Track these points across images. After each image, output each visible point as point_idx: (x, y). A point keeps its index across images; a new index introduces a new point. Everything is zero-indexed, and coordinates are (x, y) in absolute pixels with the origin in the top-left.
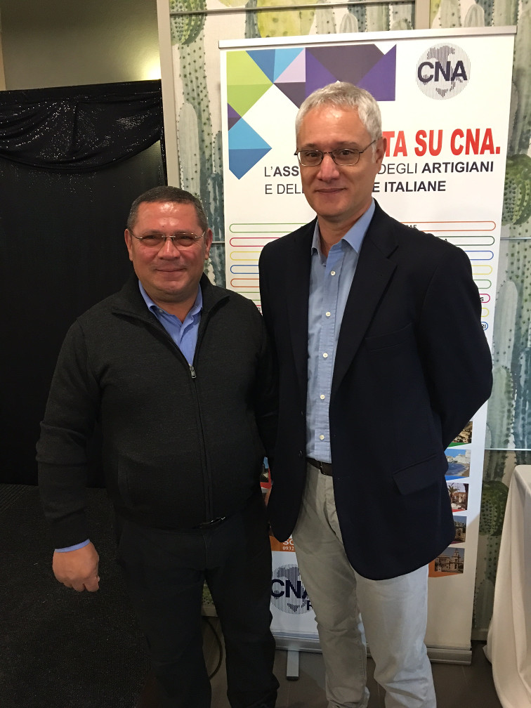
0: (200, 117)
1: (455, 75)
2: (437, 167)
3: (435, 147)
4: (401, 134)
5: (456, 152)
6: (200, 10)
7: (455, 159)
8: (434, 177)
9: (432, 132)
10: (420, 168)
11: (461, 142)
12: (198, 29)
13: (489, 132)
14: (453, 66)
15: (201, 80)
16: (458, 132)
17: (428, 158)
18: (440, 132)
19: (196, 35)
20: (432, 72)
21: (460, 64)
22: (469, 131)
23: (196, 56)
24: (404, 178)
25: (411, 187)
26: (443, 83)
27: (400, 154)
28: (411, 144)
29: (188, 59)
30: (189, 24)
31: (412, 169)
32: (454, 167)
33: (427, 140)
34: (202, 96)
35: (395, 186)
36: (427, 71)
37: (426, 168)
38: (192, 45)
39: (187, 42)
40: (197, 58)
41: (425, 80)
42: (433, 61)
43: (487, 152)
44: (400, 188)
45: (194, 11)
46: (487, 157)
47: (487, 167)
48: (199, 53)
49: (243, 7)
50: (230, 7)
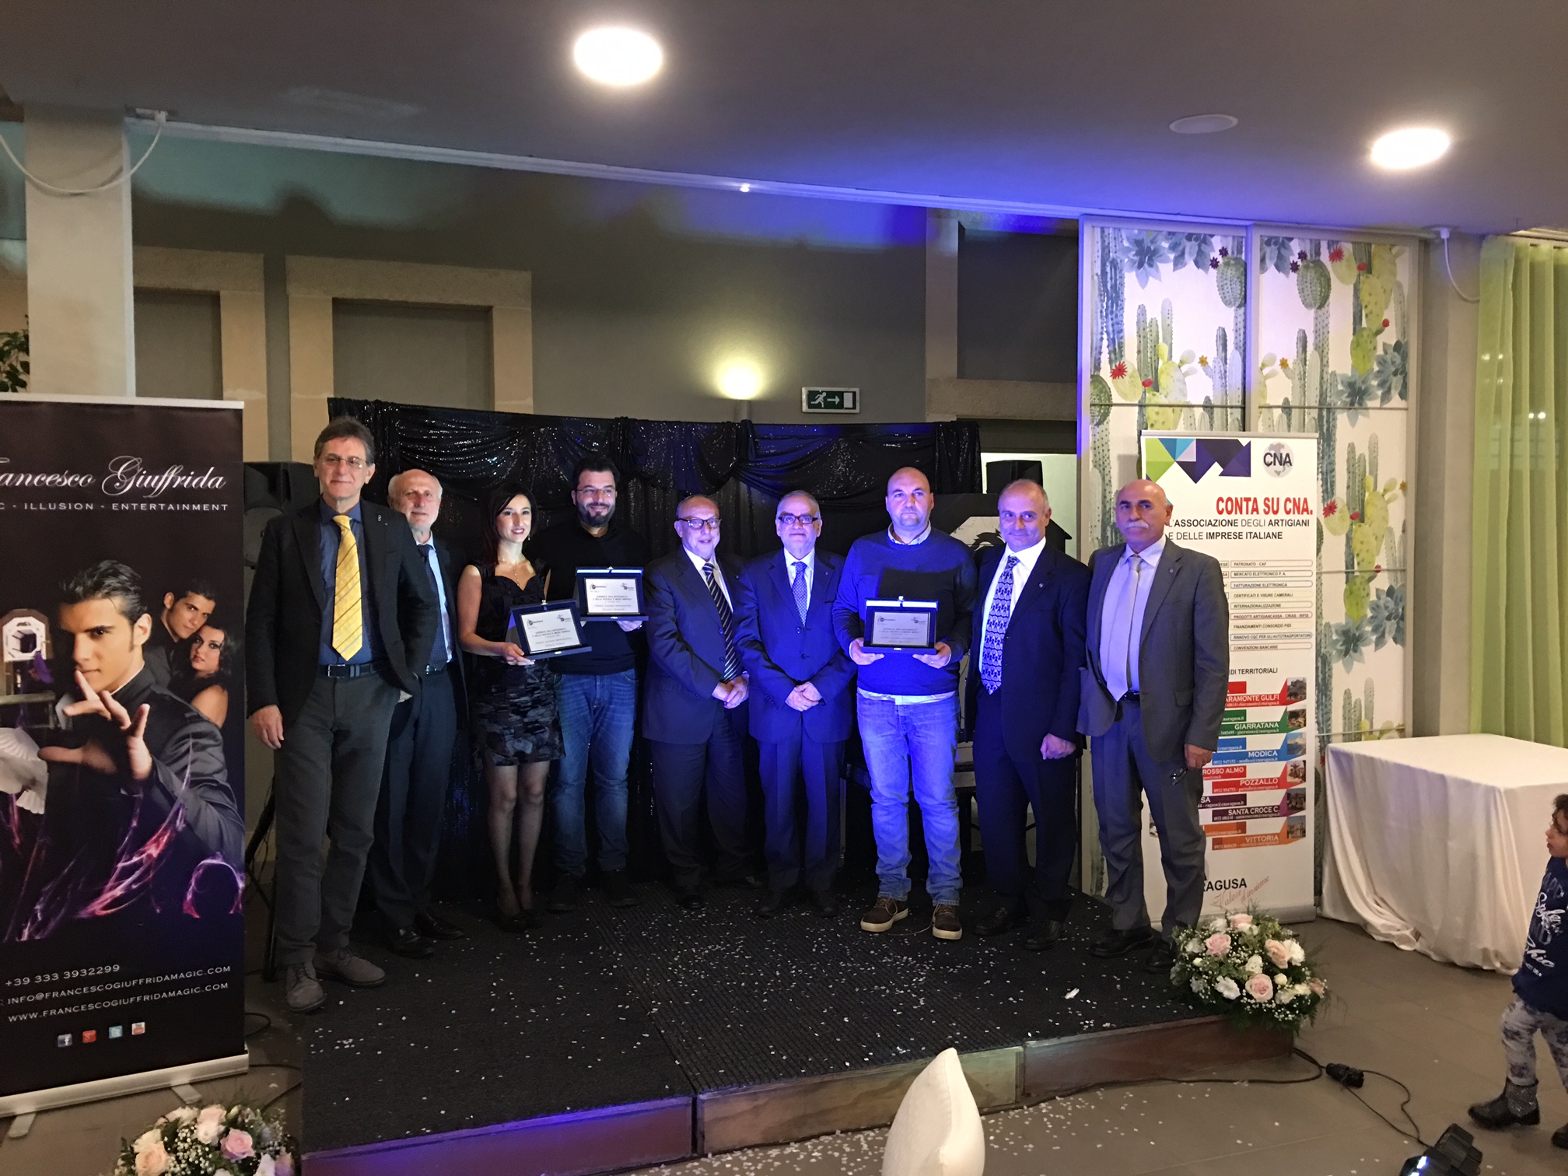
0: (1104, 479)
1: (1285, 462)
2: (1277, 522)
3: (1275, 509)
4: (1255, 500)
5: (1288, 513)
6: (1107, 402)
7: (1287, 517)
8: (1275, 529)
9: (1273, 499)
10: (1267, 523)
11: (1290, 506)
12: (1106, 415)
13: (1305, 501)
14: (1284, 456)
15: (1106, 452)
16: (1288, 500)
17: (1272, 517)
18: (1278, 499)
19: (1104, 420)
20: (1272, 459)
21: (1288, 455)
22: (1294, 499)
23: (1103, 435)
24: (1257, 530)
25: (1262, 536)
26: (1278, 467)
27: (1255, 513)
28: (1261, 507)
29: (1098, 436)
30: (1099, 411)
31: (1262, 524)
32: (1287, 523)
33: (1270, 504)
34: (1106, 463)
35: (1252, 535)
36: (1270, 459)
37: (1271, 523)
38: (1101, 426)
39: (1098, 424)
40: (1104, 436)
41: (1268, 465)
42: (1272, 452)
43: (1305, 513)
44: (1256, 536)
45: (1103, 403)
46: (1305, 517)
47: (1306, 523)
48: (1105, 433)
49: (1137, 402)
50: (1128, 402)
